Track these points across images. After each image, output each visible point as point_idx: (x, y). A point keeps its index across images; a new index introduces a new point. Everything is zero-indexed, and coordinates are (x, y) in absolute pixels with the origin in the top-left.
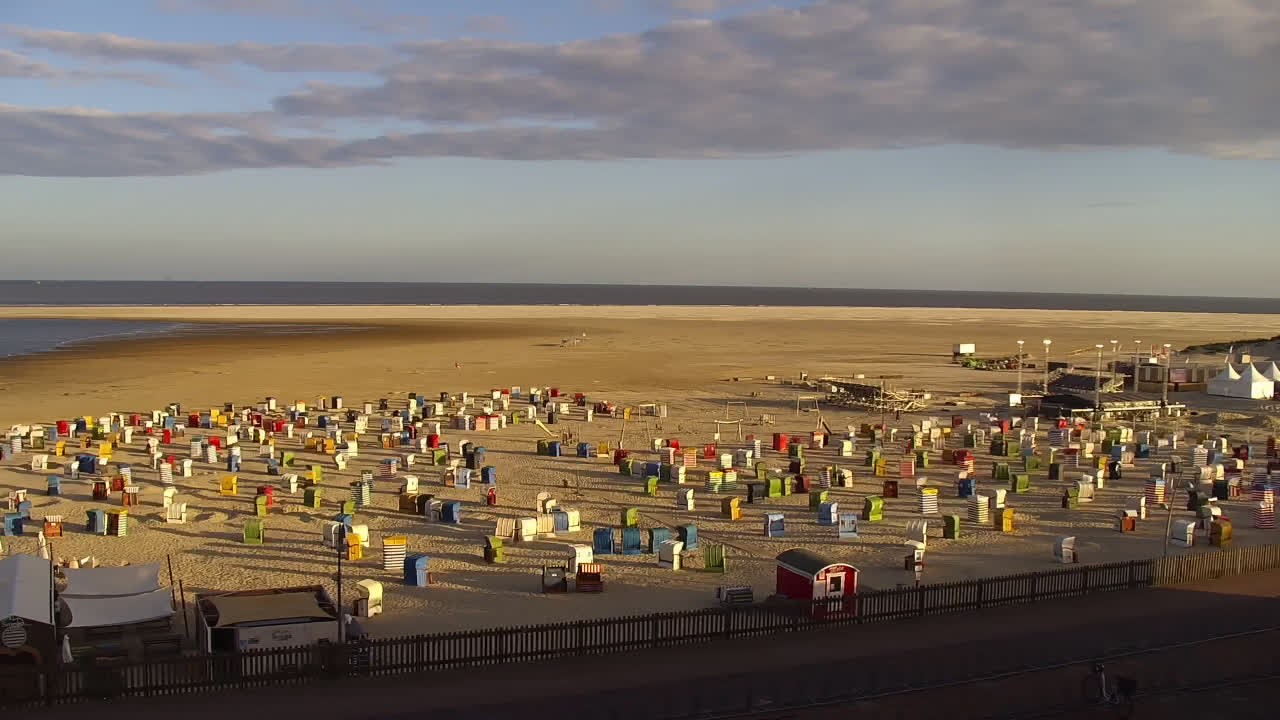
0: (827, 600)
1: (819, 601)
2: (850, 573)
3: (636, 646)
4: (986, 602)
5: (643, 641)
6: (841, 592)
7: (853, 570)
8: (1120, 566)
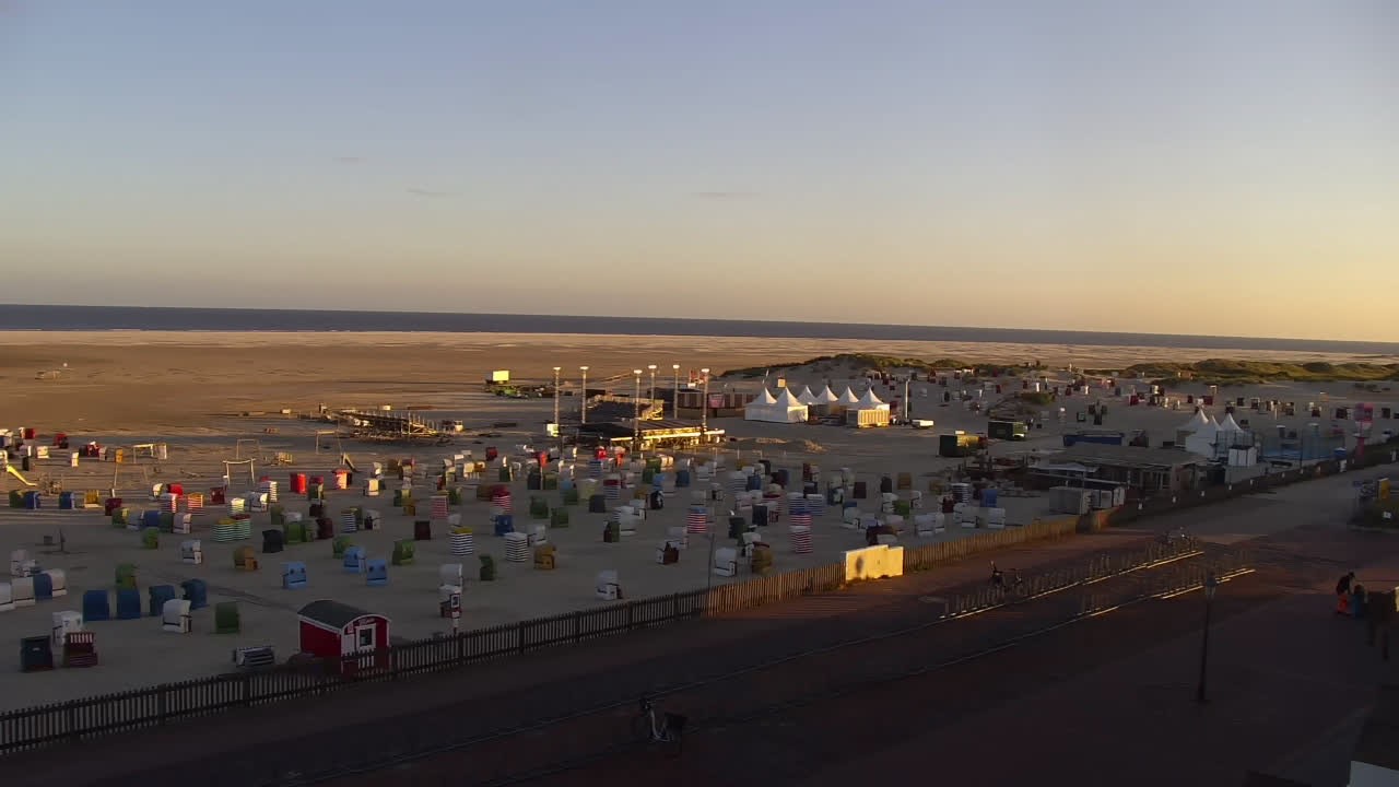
0: (357, 655)
1: (348, 657)
2: (381, 624)
3: (139, 725)
4: (529, 646)
5: (149, 718)
6: (373, 646)
7: (385, 621)
8: (665, 599)
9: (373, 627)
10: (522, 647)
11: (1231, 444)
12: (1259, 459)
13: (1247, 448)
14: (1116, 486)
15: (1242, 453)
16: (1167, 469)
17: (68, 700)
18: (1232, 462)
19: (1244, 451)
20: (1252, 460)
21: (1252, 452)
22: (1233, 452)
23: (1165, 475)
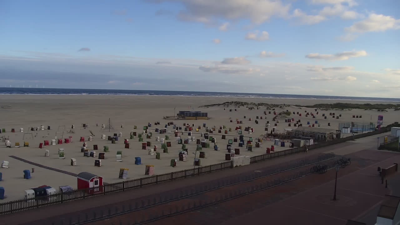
0: (94, 188)
1: (91, 188)
2: (101, 179)
3: (31, 208)
4: (143, 185)
5: (33, 206)
6: (98, 185)
7: (102, 178)
8: (182, 171)
9: (98, 180)
10: (141, 185)
11: (343, 127)
12: (351, 131)
13: (347, 128)
14: (311, 139)
15: (346, 129)
16: (325, 134)
17: (10, 201)
18: (343, 132)
19: (347, 129)
20: (349, 132)
21: (349, 129)
22: (343, 129)
23: (324, 136)
